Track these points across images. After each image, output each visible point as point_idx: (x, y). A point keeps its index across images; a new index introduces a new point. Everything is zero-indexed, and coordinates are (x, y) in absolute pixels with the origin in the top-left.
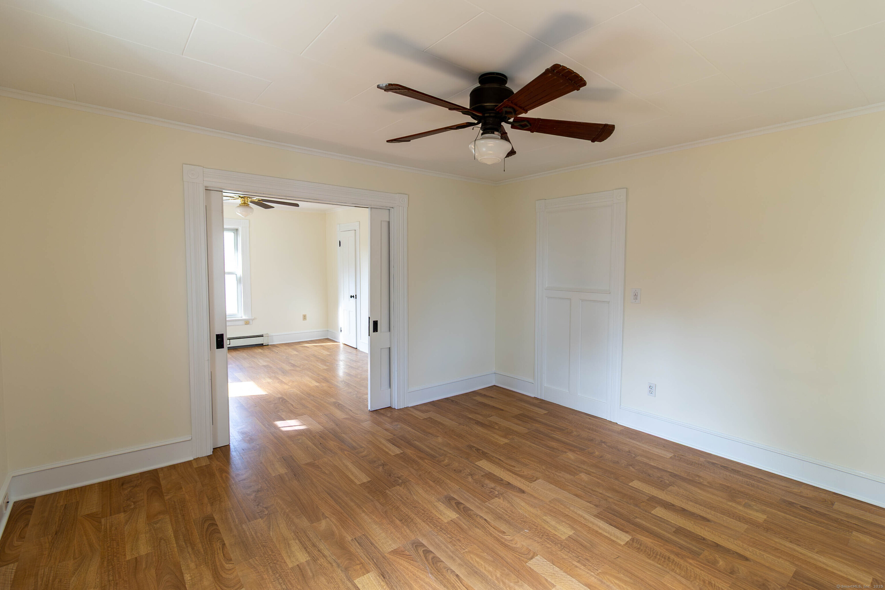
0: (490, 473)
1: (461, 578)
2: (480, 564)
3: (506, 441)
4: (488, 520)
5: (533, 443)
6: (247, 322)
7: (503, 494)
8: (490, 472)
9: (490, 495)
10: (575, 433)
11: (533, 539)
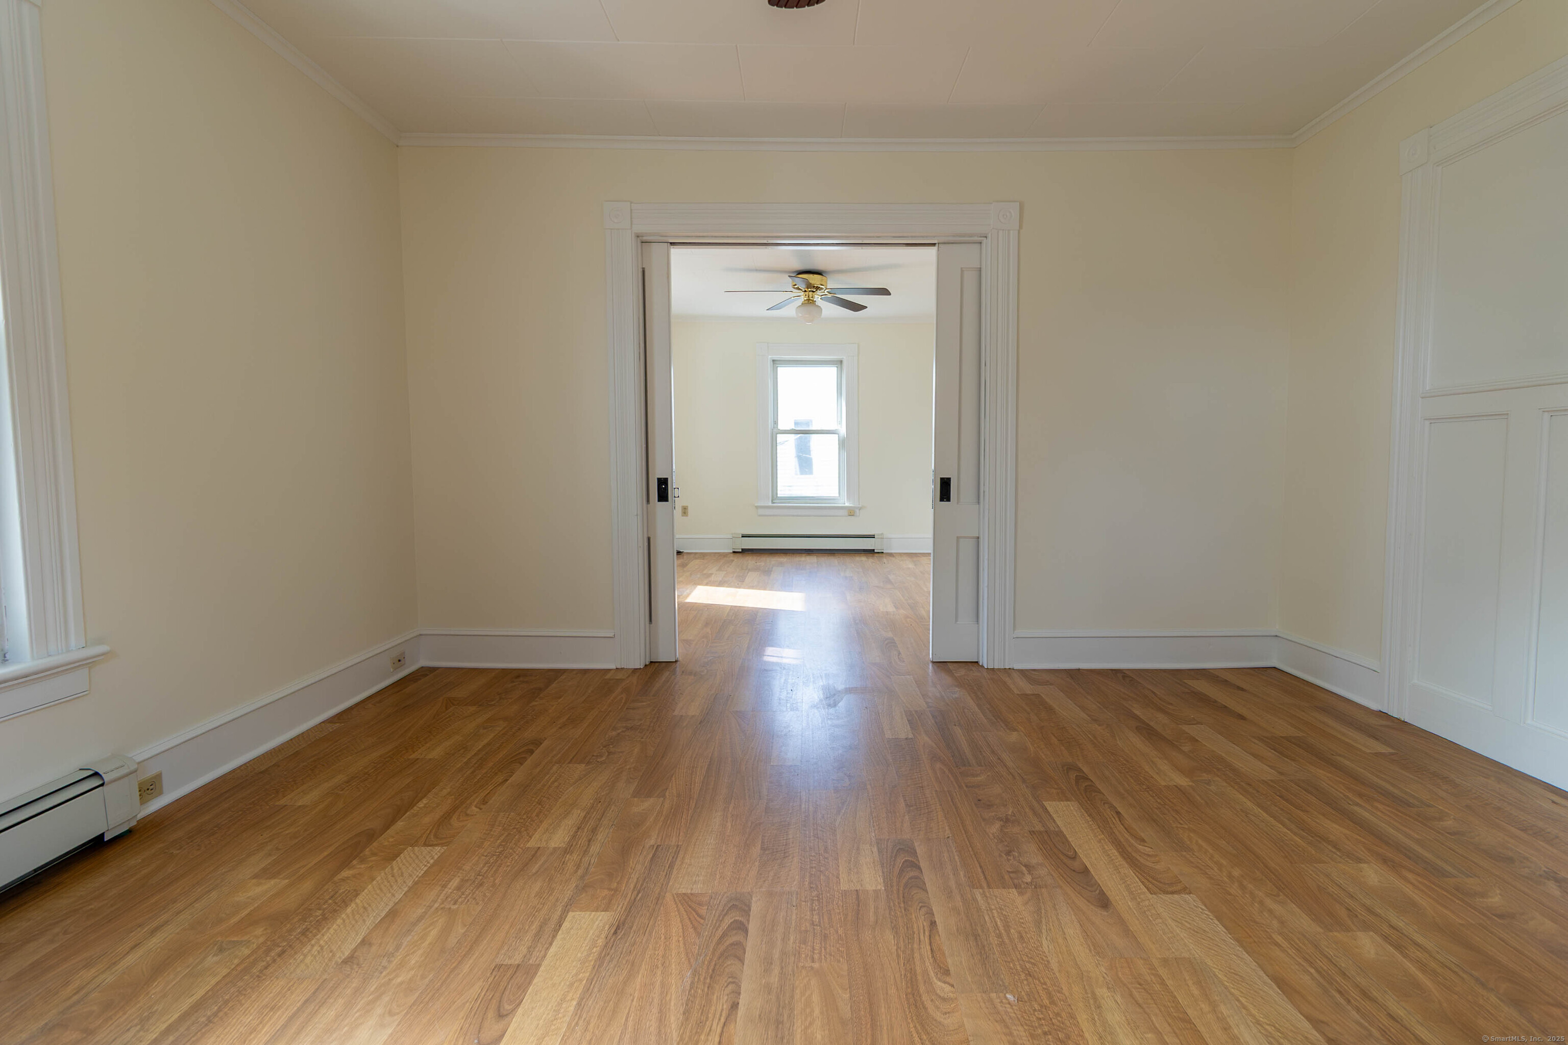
0: (1060, 834)
1: (737, 1014)
2: (808, 1010)
3: (1183, 781)
4: (940, 927)
5: (1262, 807)
6: (851, 512)
7: (1040, 887)
8: (1061, 832)
9: (1006, 877)
10: (1449, 823)
11: (1007, 1027)
